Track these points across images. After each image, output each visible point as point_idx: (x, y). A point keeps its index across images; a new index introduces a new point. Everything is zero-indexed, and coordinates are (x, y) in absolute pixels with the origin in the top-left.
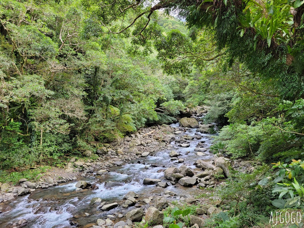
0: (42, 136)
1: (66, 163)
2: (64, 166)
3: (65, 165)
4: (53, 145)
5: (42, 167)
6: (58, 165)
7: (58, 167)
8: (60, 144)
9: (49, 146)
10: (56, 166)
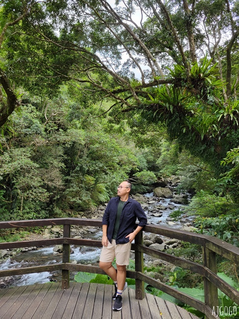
1: (43, 230)
2: (41, 232)
3: (42, 231)
4: (32, 212)
10: (33, 232)
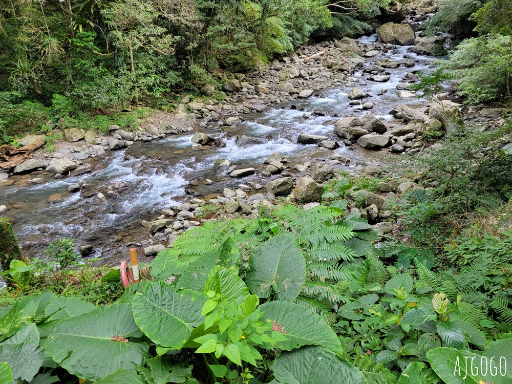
0: (132, 58)
1: (175, 105)
2: (172, 109)
3: (174, 107)
4: (152, 73)
5: (140, 108)
6: (163, 107)
7: (163, 110)
8: (162, 73)
9: (146, 75)
10: (160, 109)
